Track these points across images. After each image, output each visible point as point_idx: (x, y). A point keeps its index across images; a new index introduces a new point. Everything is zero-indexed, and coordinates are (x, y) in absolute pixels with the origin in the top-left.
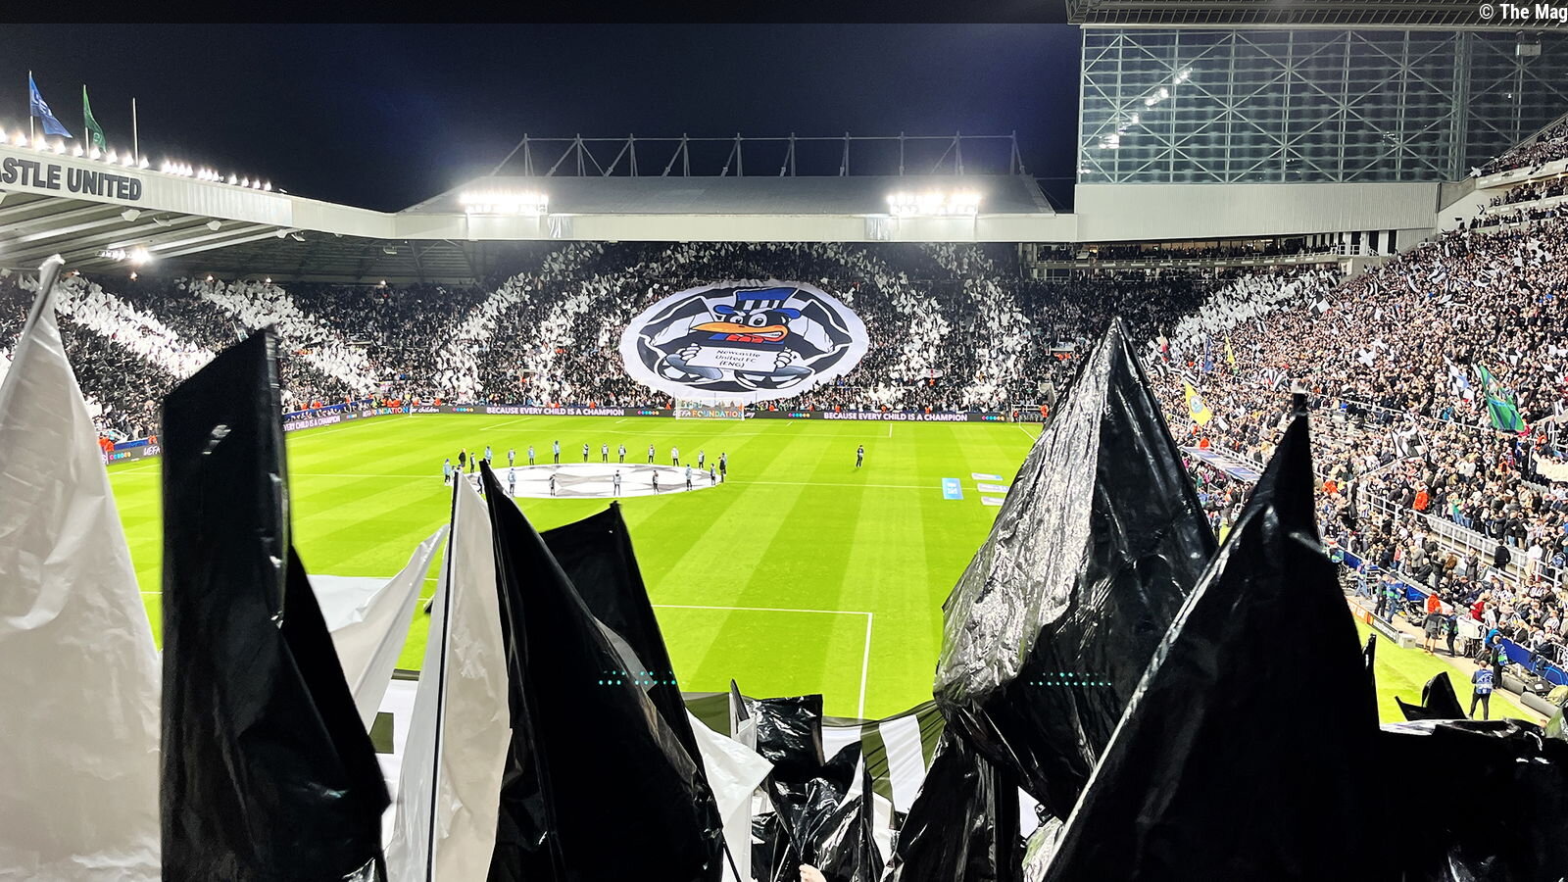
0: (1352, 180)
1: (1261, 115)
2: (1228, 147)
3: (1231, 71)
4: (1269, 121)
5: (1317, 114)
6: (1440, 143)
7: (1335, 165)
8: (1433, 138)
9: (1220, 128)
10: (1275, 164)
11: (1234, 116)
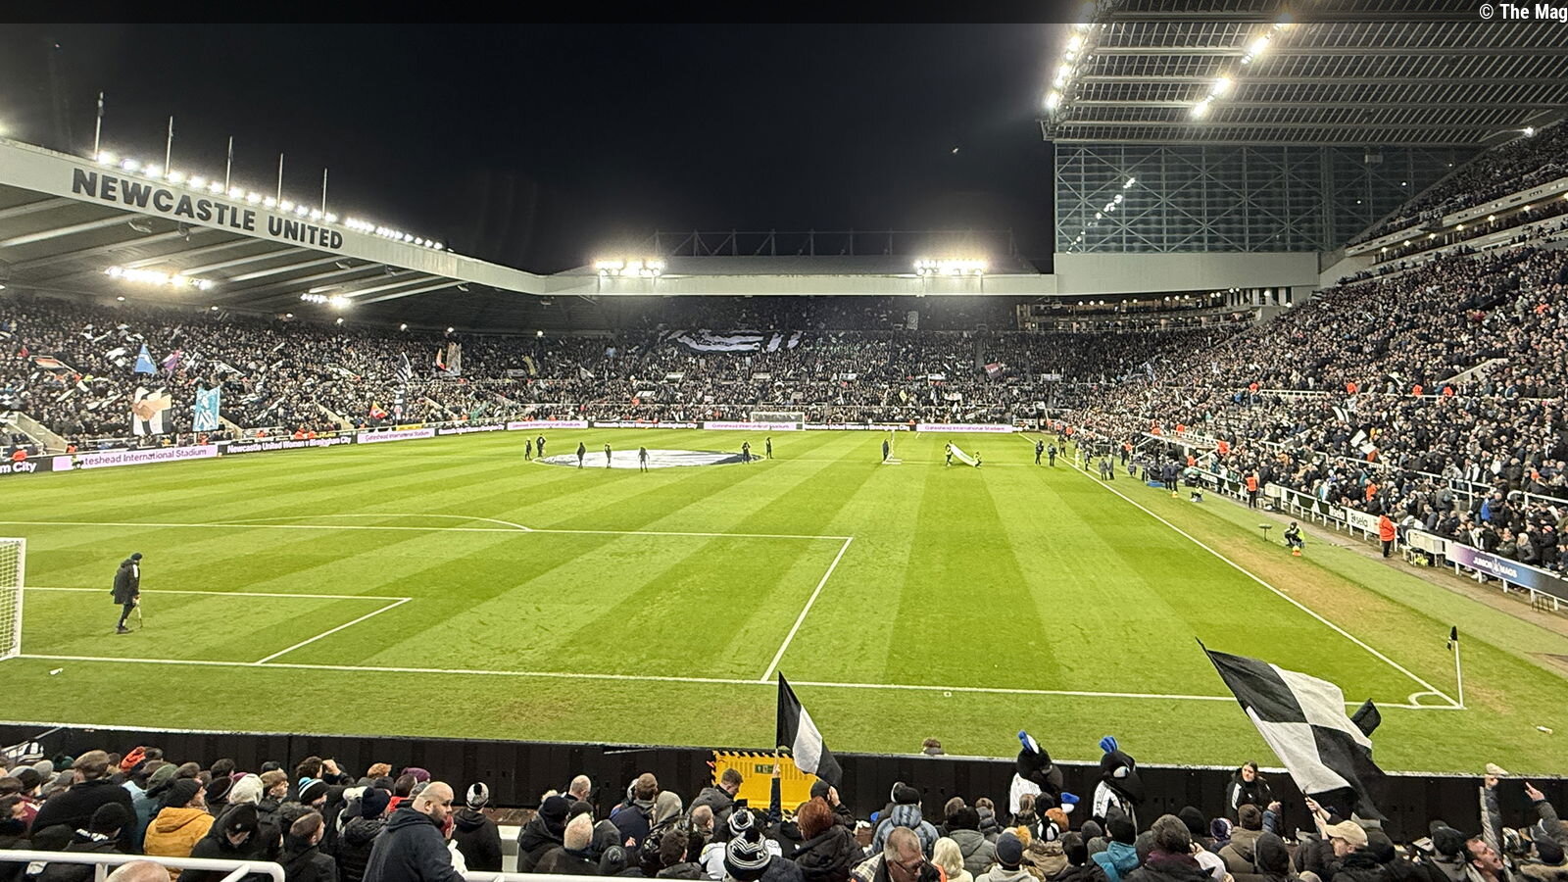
0: (1257, 251)
1: (1187, 204)
2: (1165, 226)
3: (1163, 174)
4: (1193, 208)
5: (1227, 204)
6: (1316, 225)
7: (1242, 240)
8: (1311, 221)
9: (1159, 213)
10: (1201, 240)
11: (1167, 205)
